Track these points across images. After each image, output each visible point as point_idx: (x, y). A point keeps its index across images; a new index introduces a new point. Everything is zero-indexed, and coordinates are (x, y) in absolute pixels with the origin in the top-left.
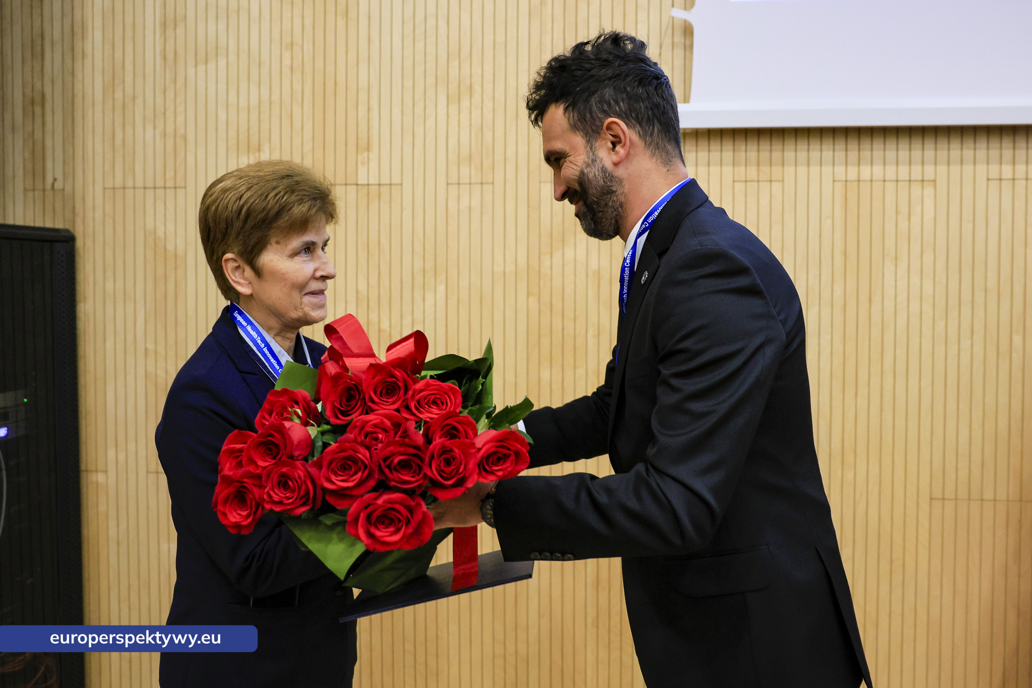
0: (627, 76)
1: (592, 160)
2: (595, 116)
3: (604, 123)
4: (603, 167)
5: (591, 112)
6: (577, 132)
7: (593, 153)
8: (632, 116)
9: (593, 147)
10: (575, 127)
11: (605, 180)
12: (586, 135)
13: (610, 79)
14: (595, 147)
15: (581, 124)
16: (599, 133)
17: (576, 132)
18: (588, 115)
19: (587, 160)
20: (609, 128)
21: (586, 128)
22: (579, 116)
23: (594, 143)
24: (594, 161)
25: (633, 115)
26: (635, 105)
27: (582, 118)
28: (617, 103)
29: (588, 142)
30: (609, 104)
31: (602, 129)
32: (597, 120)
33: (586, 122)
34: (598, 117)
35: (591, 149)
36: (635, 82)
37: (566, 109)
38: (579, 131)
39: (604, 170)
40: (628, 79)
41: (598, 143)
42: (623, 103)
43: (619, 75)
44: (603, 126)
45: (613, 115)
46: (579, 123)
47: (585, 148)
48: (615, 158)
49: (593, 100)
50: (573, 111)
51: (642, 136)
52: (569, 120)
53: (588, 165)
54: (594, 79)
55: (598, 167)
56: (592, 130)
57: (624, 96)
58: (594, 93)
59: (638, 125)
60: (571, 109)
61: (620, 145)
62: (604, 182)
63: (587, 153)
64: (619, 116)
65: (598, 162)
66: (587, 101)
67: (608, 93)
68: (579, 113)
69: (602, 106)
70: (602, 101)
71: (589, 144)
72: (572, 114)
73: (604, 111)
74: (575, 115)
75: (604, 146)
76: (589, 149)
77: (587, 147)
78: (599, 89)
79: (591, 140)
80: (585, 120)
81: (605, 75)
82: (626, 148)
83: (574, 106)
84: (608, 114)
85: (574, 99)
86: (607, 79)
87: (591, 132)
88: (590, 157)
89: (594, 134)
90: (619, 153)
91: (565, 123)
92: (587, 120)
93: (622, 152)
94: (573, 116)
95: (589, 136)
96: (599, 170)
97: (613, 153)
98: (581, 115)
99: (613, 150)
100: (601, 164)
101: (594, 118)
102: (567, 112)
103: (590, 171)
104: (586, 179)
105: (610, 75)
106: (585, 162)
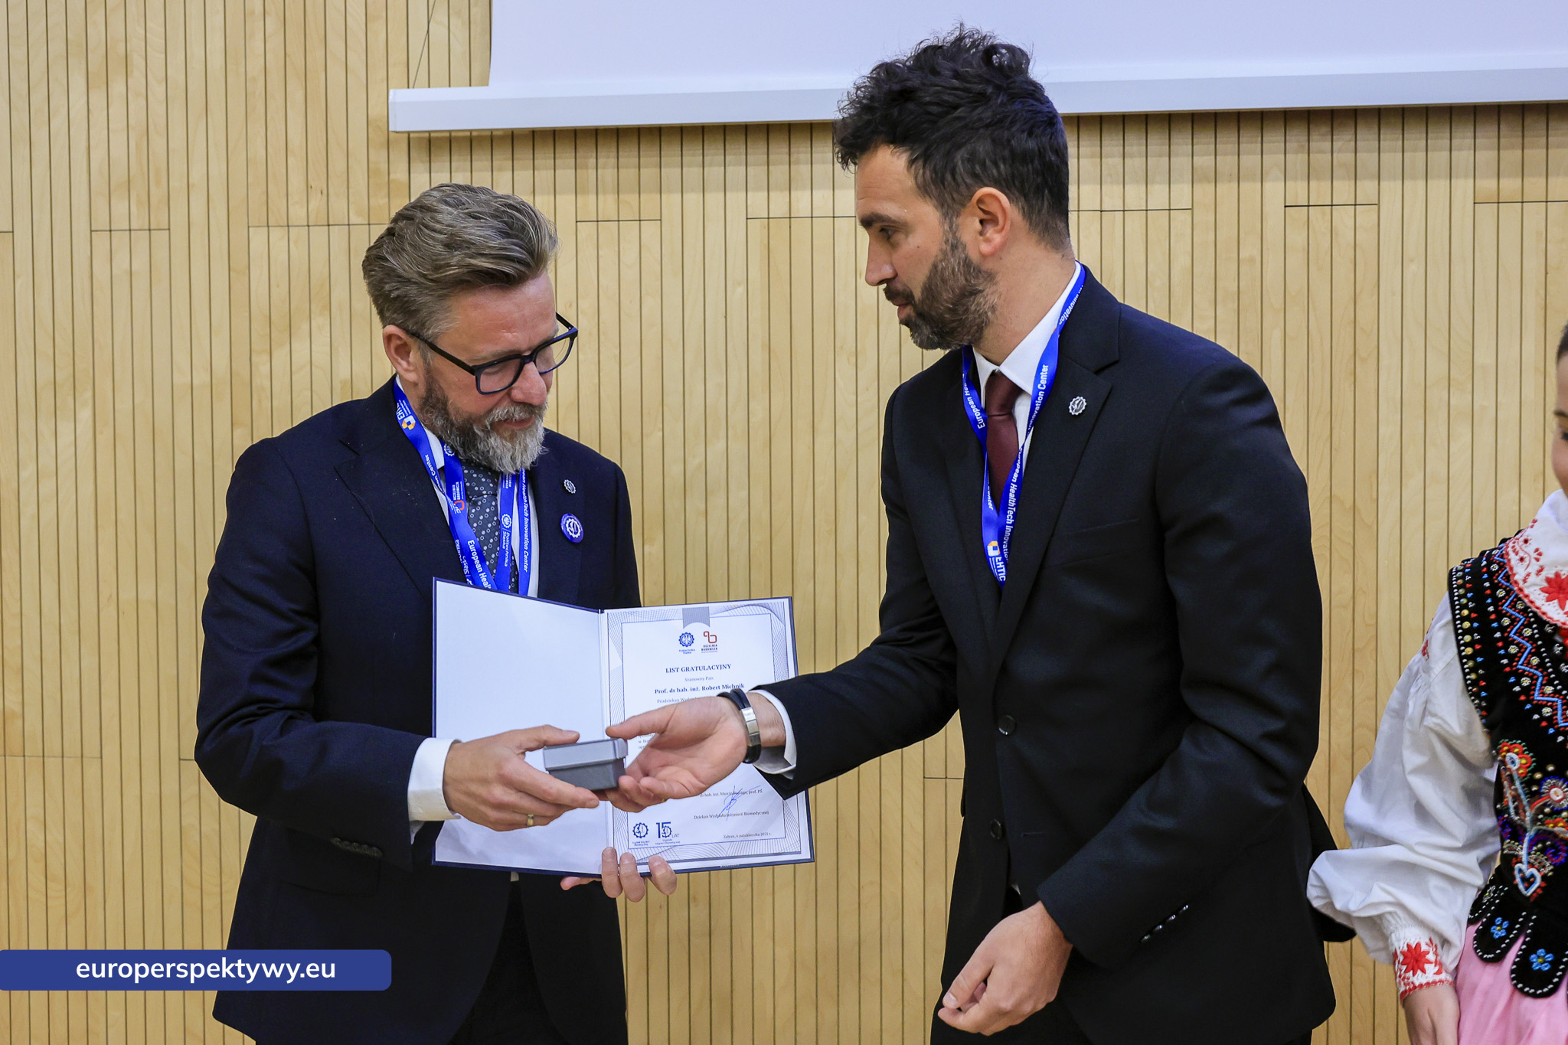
0: (1013, 123)
1: (952, 245)
2: (960, 180)
3: (974, 194)
4: (966, 258)
5: (953, 173)
6: (928, 198)
7: (954, 234)
8: (1014, 184)
9: (954, 225)
10: (926, 190)
11: (968, 276)
12: (942, 206)
13: (987, 126)
14: (957, 226)
15: (936, 188)
16: (963, 205)
17: (925, 197)
18: (949, 177)
19: (944, 247)
20: (980, 201)
21: (944, 195)
22: (934, 176)
23: (954, 219)
24: (954, 247)
25: (1017, 183)
26: (1021, 168)
27: (938, 179)
28: (996, 164)
29: (945, 215)
30: (983, 165)
31: (971, 199)
32: (963, 188)
33: (944, 188)
34: (965, 183)
35: (951, 227)
36: (1023, 131)
37: (912, 162)
38: (930, 197)
39: (967, 263)
40: (1014, 129)
41: (960, 220)
42: (1005, 164)
43: (1001, 121)
44: (972, 196)
45: (986, 181)
46: (933, 187)
47: (942, 224)
48: (985, 248)
49: (960, 156)
50: (925, 167)
51: (1028, 214)
52: (916, 178)
53: (945, 253)
54: (963, 123)
55: (960, 258)
56: (953, 199)
57: (1007, 153)
58: (959, 147)
59: (1023, 199)
60: (920, 163)
61: (996, 228)
62: (966, 279)
63: (945, 233)
64: (996, 184)
65: (960, 250)
66: (949, 155)
67: (983, 148)
68: (935, 171)
69: (973, 168)
70: (972, 159)
71: (948, 221)
72: (921, 171)
73: (975, 176)
74: (928, 173)
75: (969, 225)
76: (947, 227)
77: (943, 224)
78: (969, 140)
79: (950, 216)
80: (943, 184)
81: (980, 119)
82: (1004, 233)
83: (926, 157)
84: (982, 181)
85: (927, 149)
86: (982, 127)
87: (950, 201)
88: (948, 240)
89: (956, 206)
90: (993, 239)
91: (910, 182)
92: (946, 183)
93: (997, 238)
94: (924, 173)
95: (946, 206)
96: (959, 263)
97: (981, 238)
98: (936, 174)
99: (981, 233)
100: (964, 253)
101: (958, 185)
102: (913, 167)
103: (947, 265)
104: (938, 278)
105: (987, 119)
106: (941, 250)
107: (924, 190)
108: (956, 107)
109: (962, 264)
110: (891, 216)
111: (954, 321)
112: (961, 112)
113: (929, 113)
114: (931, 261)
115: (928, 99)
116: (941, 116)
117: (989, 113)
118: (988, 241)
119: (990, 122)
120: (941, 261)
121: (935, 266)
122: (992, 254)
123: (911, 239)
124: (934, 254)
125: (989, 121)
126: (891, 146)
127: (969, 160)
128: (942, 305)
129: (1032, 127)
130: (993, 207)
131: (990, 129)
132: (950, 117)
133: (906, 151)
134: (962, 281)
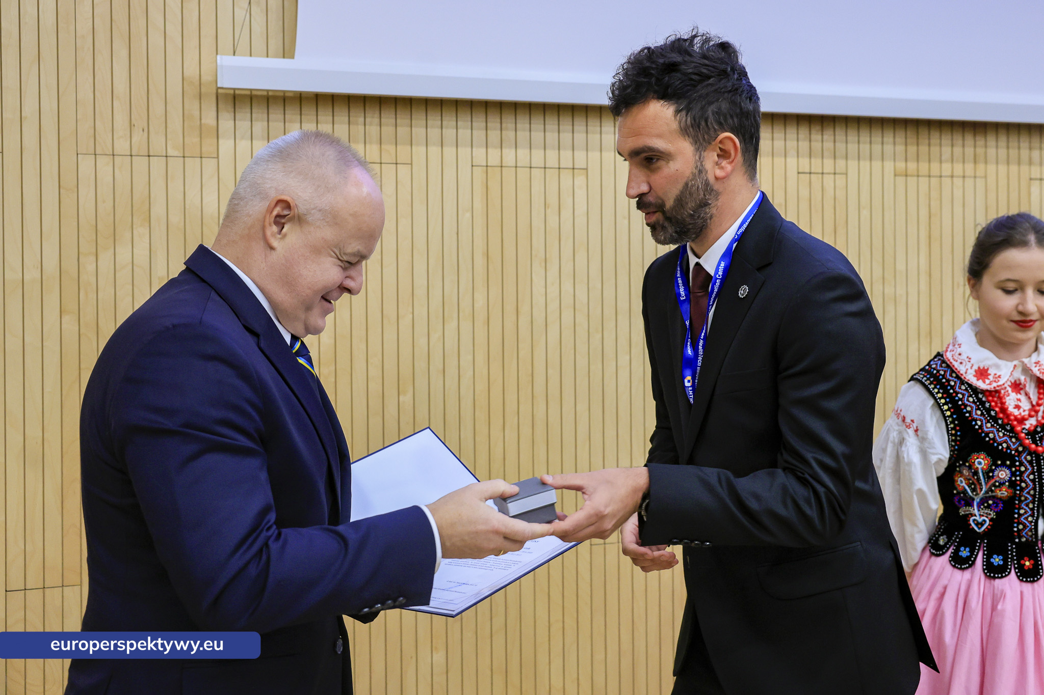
0: (743, 91)
1: (699, 170)
2: (710, 126)
3: (718, 136)
4: (706, 179)
5: (706, 121)
6: (687, 137)
7: (701, 163)
9: (702, 157)
10: (686, 130)
11: (706, 192)
12: (695, 144)
13: (729, 92)
14: (704, 157)
15: (694, 131)
16: (710, 143)
17: (685, 136)
18: (703, 123)
19: (694, 171)
20: (721, 142)
21: (698, 135)
22: (693, 122)
23: (702, 152)
24: (700, 172)
26: (745, 122)
27: (696, 125)
28: (732, 117)
29: (697, 150)
30: (725, 117)
31: (715, 140)
32: (711, 132)
33: (699, 130)
34: (713, 129)
35: (700, 158)
36: (747, 98)
37: (678, 112)
38: (689, 137)
39: (707, 184)
41: (706, 153)
42: (737, 117)
43: (737, 89)
44: (716, 138)
45: (727, 128)
46: (691, 129)
47: (694, 156)
48: (719, 173)
49: (711, 110)
50: (686, 115)
52: (680, 122)
53: (694, 175)
54: (714, 88)
55: (702, 180)
56: (704, 138)
57: (738, 111)
58: (710, 103)
60: (684, 113)
61: (728, 161)
62: (704, 195)
63: (696, 162)
64: (733, 130)
65: (703, 174)
66: (704, 108)
67: (725, 106)
68: (694, 119)
69: (719, 118)
70: (718, 113)
71: (698, 153)
72: (684, 119)
73: (720, 124)
74: (689, 119)
75: (711, 157)
76: (697, 158)
77: (696, 155)
78: (717, 100)
79: (700, 149)
80: (699, 128)
81: (726, 87)
82: (733, 164)
83: (688, 109)
84: (724, 128)
85: (689, 103)
86: (726, 92)
87: (701, 141)
88: (697, 166)
89: (704, 144)
90: (726, 168)
91: (675, 125)
92: (701, 127)
93: (729, 168)
94: (686, 120)
95: (698, 144)
96: (702, 183)
97: (717, 167)
98: (695, 121)
99: (717, 164)
100: (706, 176)
101: (709, 129)
102: (679, 115)
103: (695, 183)
104: (688, 192)
105: (729, 87)
106: (692, 173)
107: (684, 131)
108: (709, 77)
109: (704, 183)
110: (659, 148)
111: (690, 224)
112: (713, 81)
113: (692, 79)
114: (684, 180)
115: (690, 71)
116: (700, 82)
117: (730, 84)
118: (722, 168)
119: (731, 90)
120: (691, 181)
121: (687, 184)
122: (724, 178)
123: (671, 164)
124: (687, 175)
125: (730, 88)
126: (661, 101)
127: (717, 113)
128: (687, 211)
129: (751, 95)
130: (729, 146)
131: (731, 94)
132: (706, 83)
133: (674, 104)
134: (702, 196)
